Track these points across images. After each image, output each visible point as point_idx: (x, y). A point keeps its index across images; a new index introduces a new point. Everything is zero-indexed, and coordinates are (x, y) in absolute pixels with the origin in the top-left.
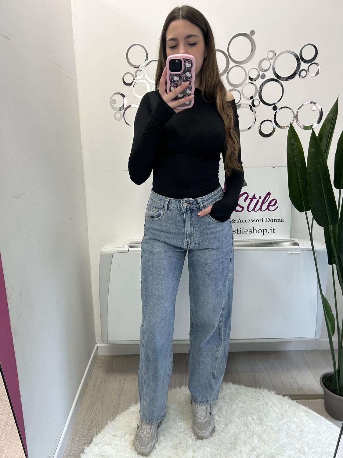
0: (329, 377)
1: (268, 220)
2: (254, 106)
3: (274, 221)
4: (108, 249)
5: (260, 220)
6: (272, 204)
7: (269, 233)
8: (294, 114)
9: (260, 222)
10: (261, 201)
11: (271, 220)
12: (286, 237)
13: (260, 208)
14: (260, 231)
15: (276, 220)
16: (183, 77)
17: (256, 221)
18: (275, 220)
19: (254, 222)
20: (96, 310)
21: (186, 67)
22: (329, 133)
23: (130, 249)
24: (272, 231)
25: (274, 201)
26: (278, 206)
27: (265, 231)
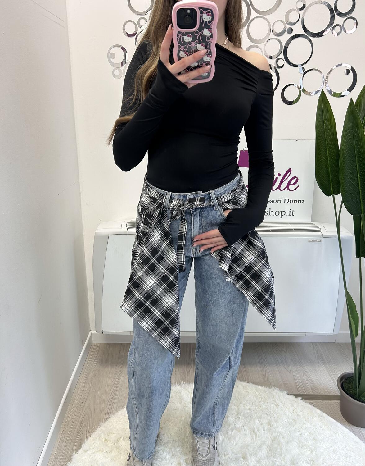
0: (348, 378)
1: (287, 201)
2: (278, 67)
3: (294, 203)
5: (278, 201)
6: (292, 182)
7: (287, 215)
8: (324, 78)
9: (278, 202)
10: (280, 179)
11: (290, 201)
12: (306, 220)
13: (279, 187)
14: (277, 213)
15: (296, 201)
16: (199, 37)
17: (273, 201)
18: (295, 201)
19: (271, 202)
21: (203, 21)
24: (291, 213)
25: (295, 180)
26: (299, 185)
27: (283, 213)
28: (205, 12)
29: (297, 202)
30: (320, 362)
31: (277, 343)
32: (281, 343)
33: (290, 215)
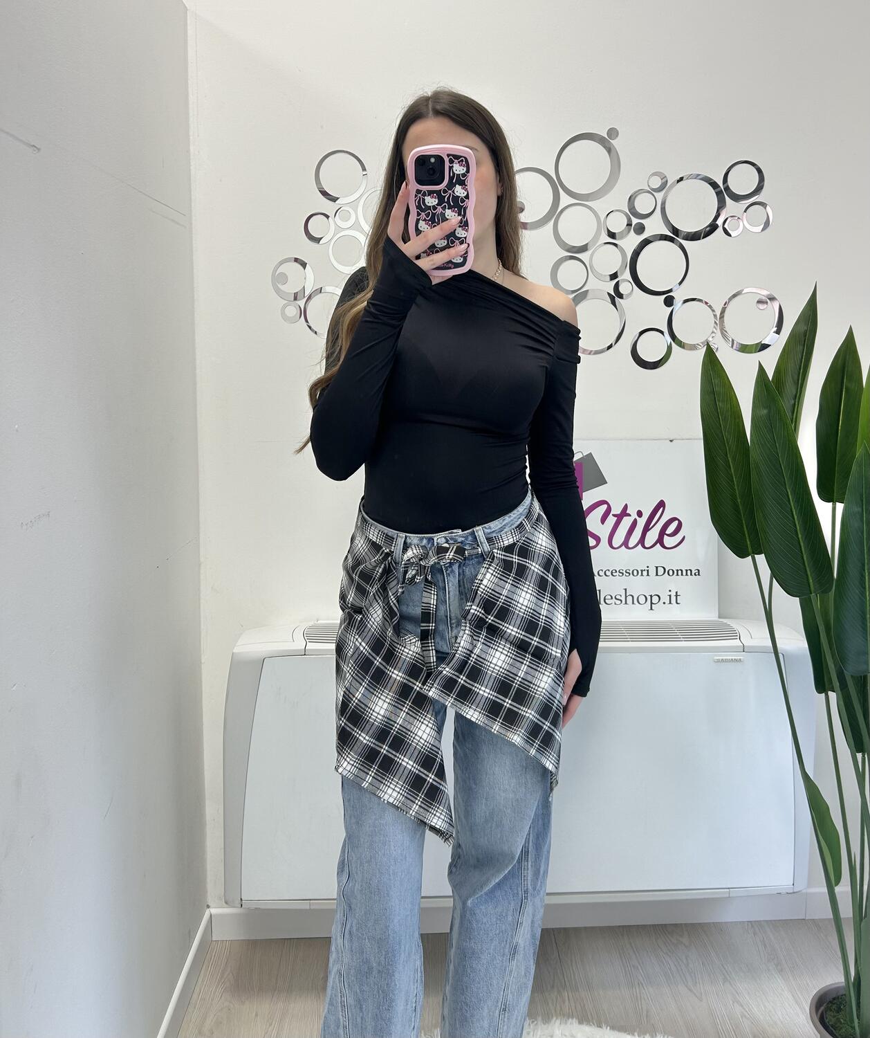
1: (661, 571)
2: (621, 296)
3: (677, 575)
4: (252, 645)
5: (642, 571)
6: (670, 529)
7: (664, 603)
8: (715, 316)
9: (642, 575)
10: (641, 522)
11: (668, 571)
12: (708, 614)
13: (642, 541)
14: (642, 599)
15: (682, 570)
16: (449, 198)
17: (631, 572)
18: (679, 572)
19: (627, 574)
20: (213, 811)
21: (454, 174)
22: (800, 369)
23: (311, 646)
24: (673, 599)
25: (675, 524)
26: (684, 537)
27: (655, 599)
28: (456, 161)
29: (684, 573)
30: (771, 968)
31: (665, 925)
32: (676, 925)
33: (670, 603)
